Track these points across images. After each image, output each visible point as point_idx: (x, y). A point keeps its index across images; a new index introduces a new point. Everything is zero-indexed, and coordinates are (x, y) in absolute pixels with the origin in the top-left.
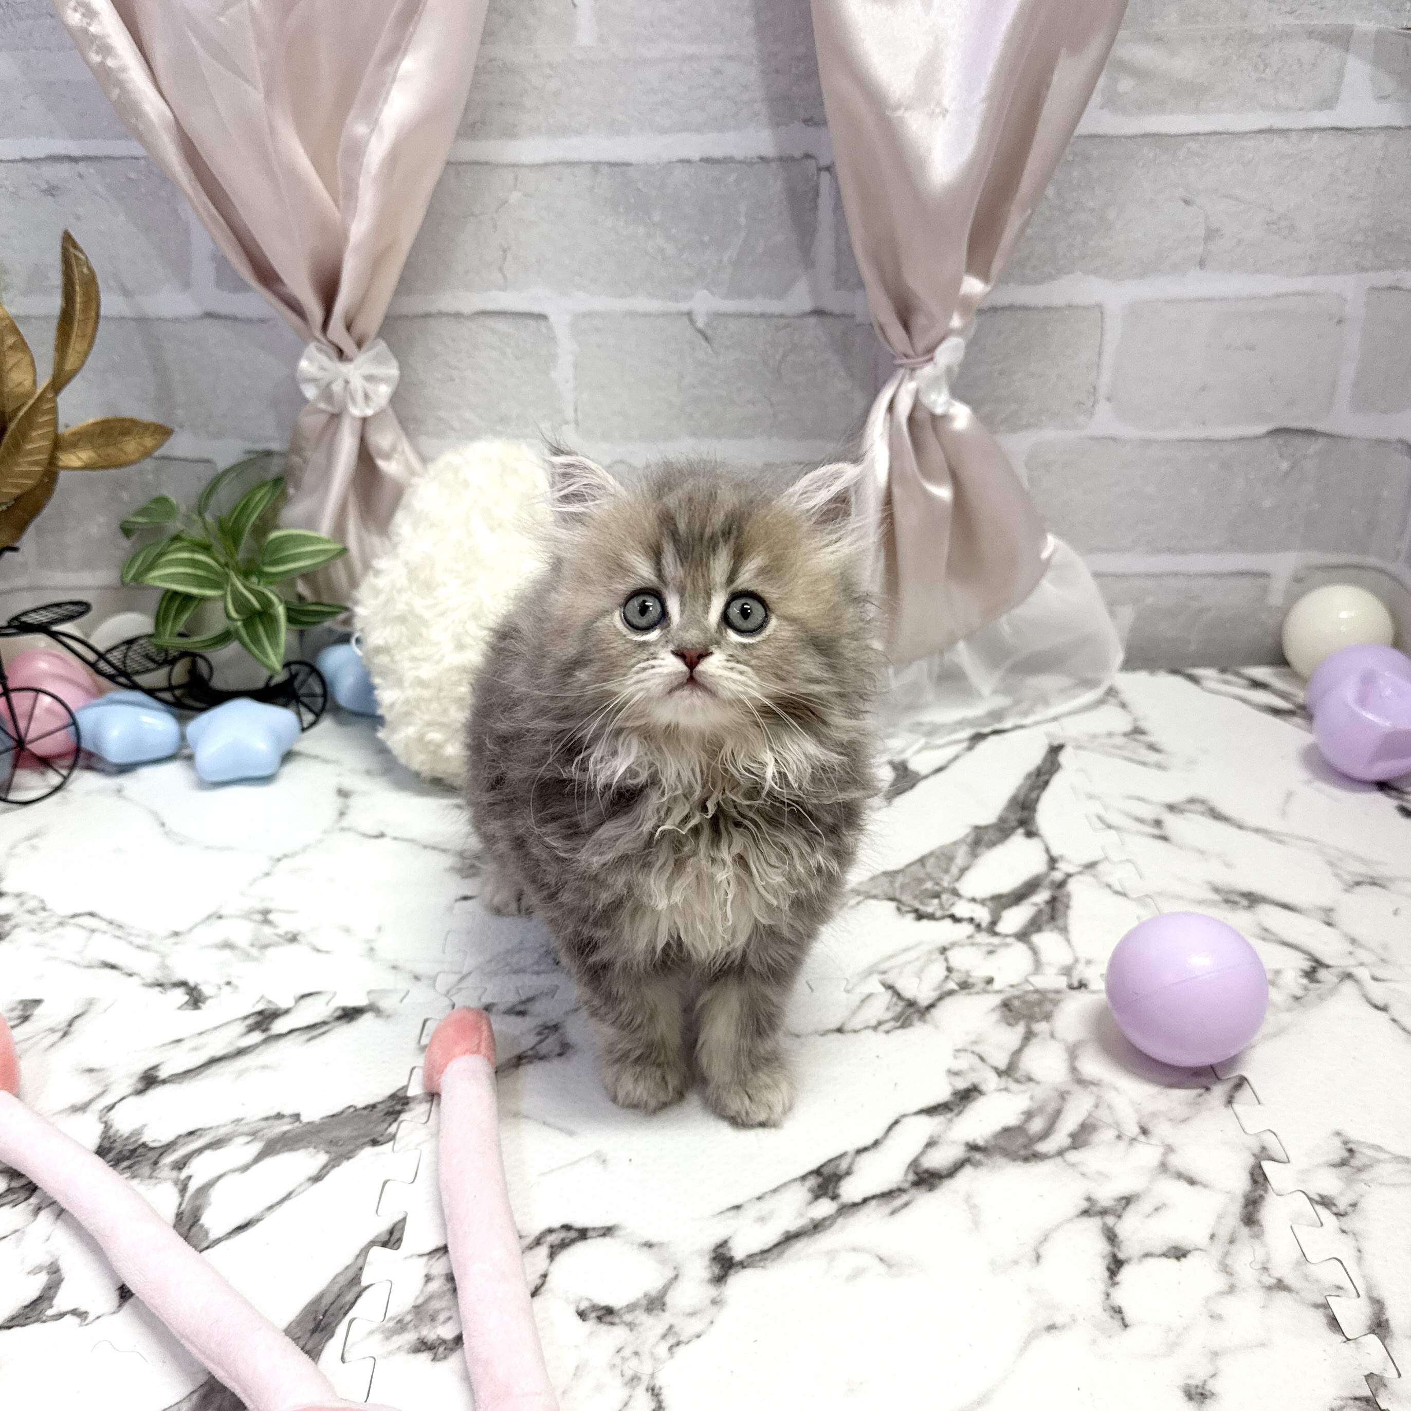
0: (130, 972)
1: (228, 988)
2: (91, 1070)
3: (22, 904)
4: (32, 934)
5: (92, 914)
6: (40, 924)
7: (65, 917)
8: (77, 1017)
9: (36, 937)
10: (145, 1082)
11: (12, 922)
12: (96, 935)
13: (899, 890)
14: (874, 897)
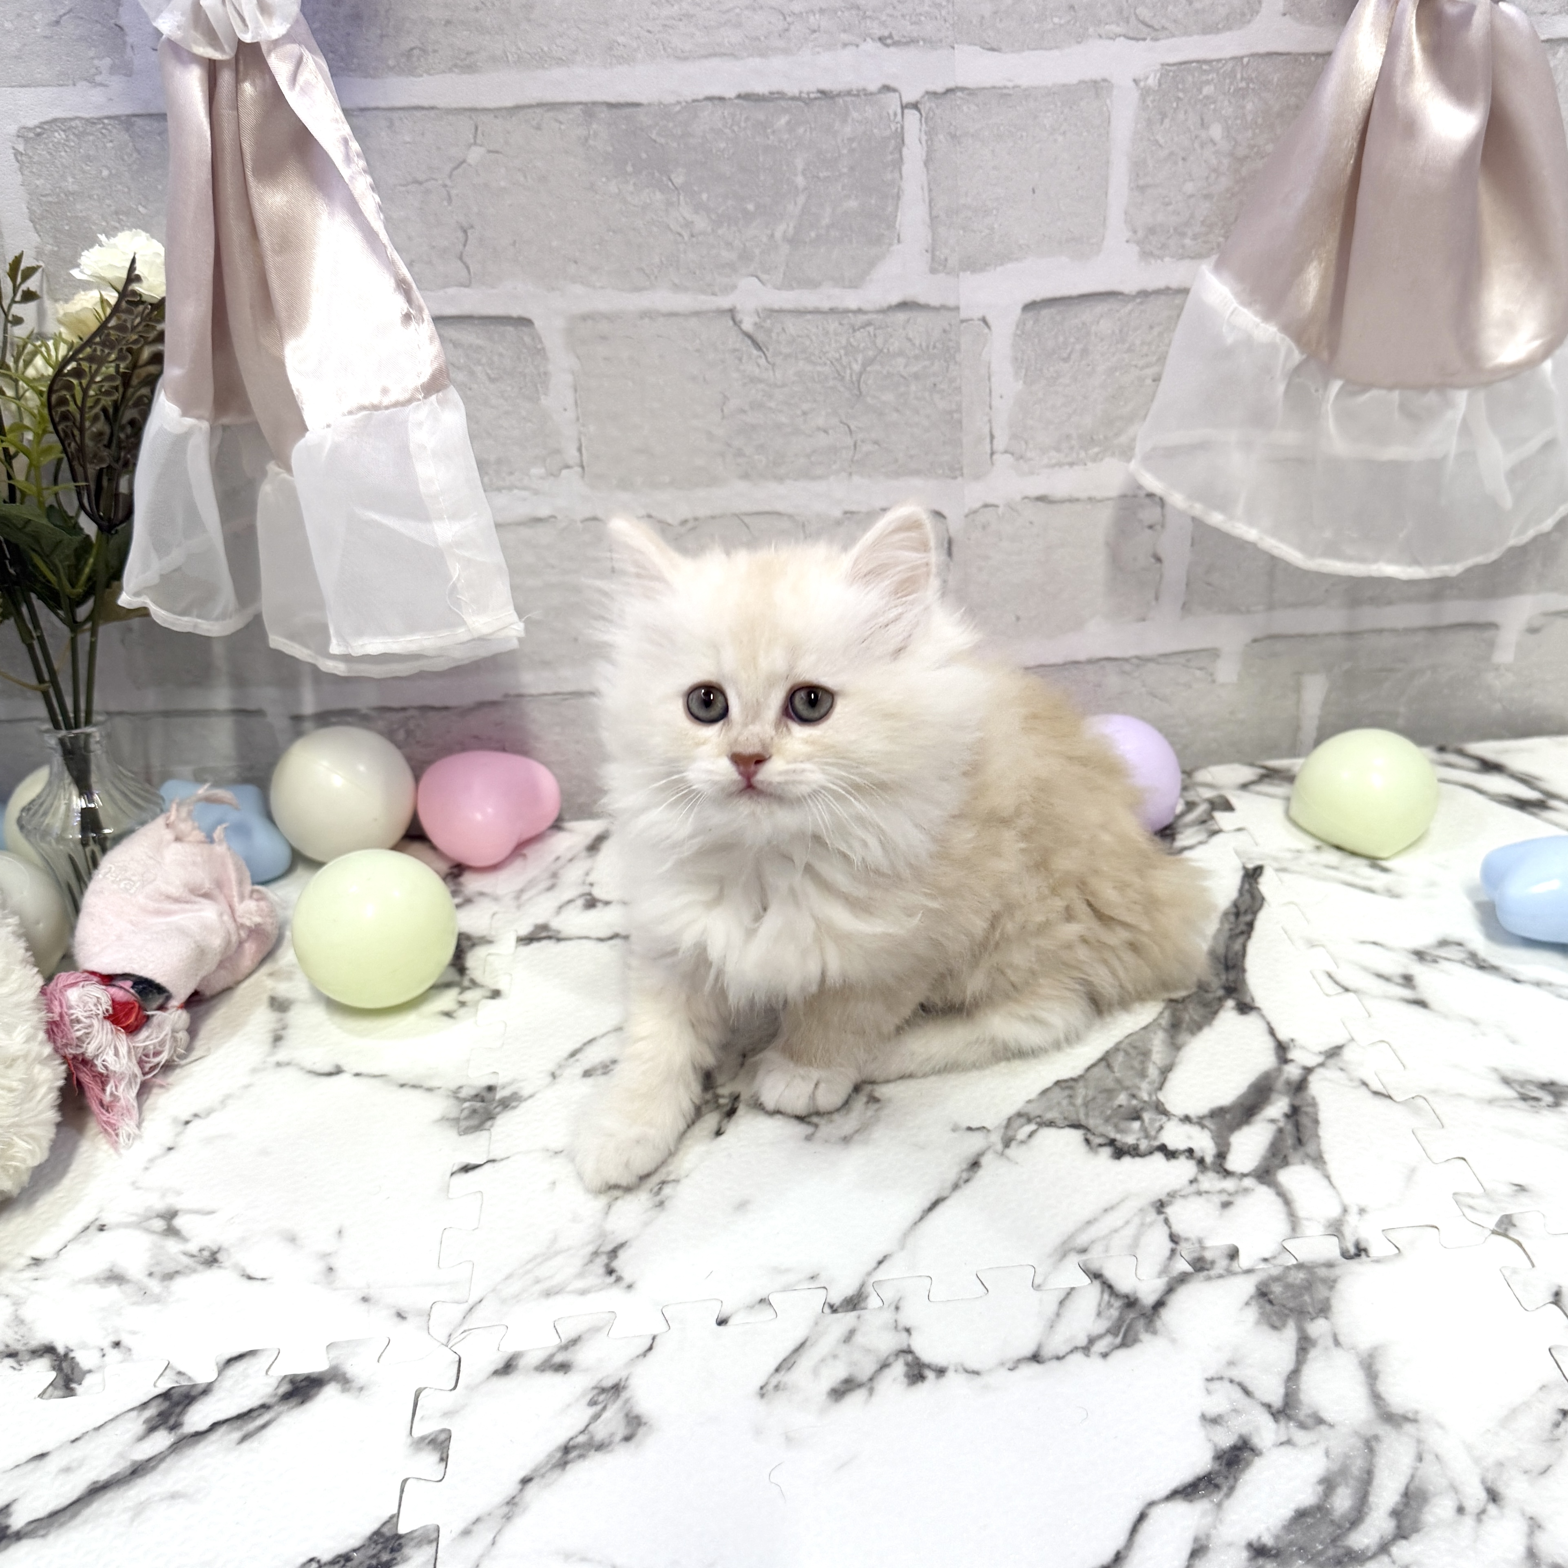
1: (114, 1355)
13: (1082, 1112)
14: (1051, 1124)
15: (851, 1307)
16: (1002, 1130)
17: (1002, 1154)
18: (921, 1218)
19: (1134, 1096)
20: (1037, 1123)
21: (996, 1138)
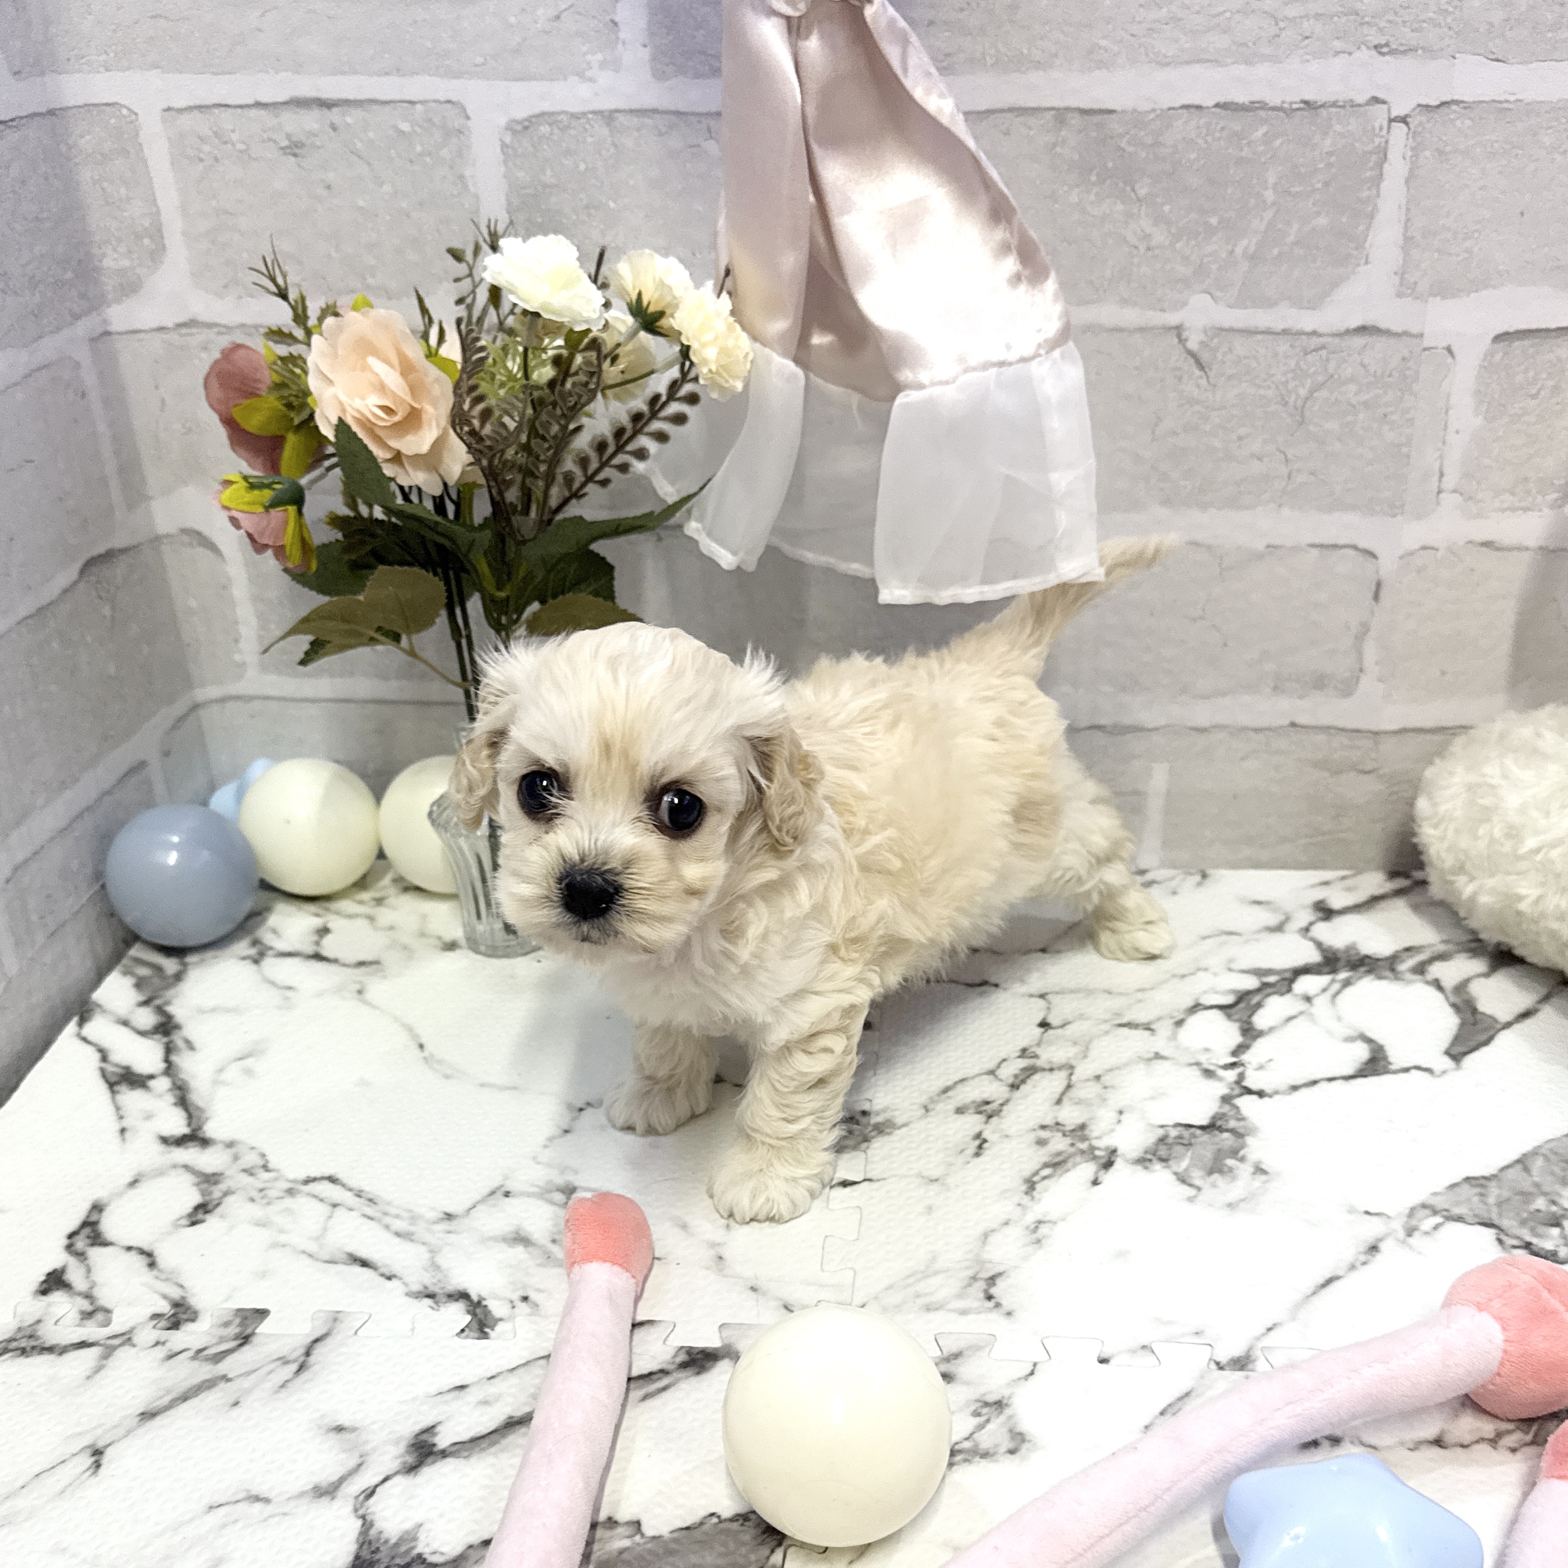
0: (388, 1274)
1: (523, 1307)
2: (340, 1429)
3: (236, 1158)
4: (250, 1205)
5: (332, 1180)
6: (261, 1190)
7: (294, 1181)
8: (316, 1341)
9: (256, 1211)
10: (416, 1455)
11: (223, 1187)
12: (339, 1211)
13: (1495, 1210)
14: (1459, 1219)
15: (1238, 1367)
16: (1405, 1219)
17: (1404, 1242)
18: (1314, 1293)
19: (1554, 1203)
20: (1444, 1217)
21: (1398, 1226)
